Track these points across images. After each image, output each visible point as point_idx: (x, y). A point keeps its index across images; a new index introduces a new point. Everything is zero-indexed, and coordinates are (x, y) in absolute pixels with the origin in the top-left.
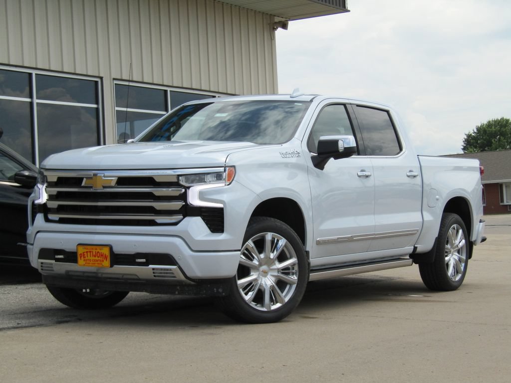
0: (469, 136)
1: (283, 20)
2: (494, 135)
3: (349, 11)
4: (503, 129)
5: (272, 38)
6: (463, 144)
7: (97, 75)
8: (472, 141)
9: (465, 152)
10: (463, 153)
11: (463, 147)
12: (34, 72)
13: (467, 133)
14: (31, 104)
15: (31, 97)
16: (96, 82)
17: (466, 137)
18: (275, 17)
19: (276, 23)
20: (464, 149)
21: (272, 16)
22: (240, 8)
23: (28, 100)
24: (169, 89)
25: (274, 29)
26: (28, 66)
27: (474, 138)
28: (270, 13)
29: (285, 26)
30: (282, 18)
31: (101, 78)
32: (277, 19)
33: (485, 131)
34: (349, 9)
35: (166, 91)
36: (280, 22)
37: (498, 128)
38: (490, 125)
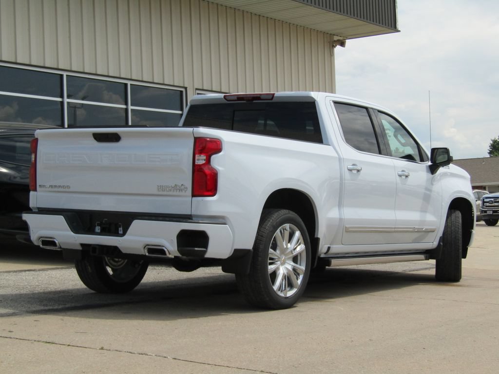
0: (495, 141)
1: (341, 38)
3: (399, 31)
5: (332, 54)
6: (489, 148)
7: (182, 85)
8: (497, 146)
9: (491, 156)
10: (489, 157)
11: (489, 151)
12: (129, 83)
13: (493, 139)
14: (126, 110)
15: (126, 104)
16: (181, 92)
17: (492, 142)
18: (335, 36)
19: (335, 41)
20: (490, 153)
21: (331, 35)
22: (304, 28)
23: (124, 107)
25: (334, 47)
26: (124, 77)
28: (330, 33)
30: (341, 37)
31: (186, 88)
32: (336, 38)
34: (399, 29)
36: (338, 41)
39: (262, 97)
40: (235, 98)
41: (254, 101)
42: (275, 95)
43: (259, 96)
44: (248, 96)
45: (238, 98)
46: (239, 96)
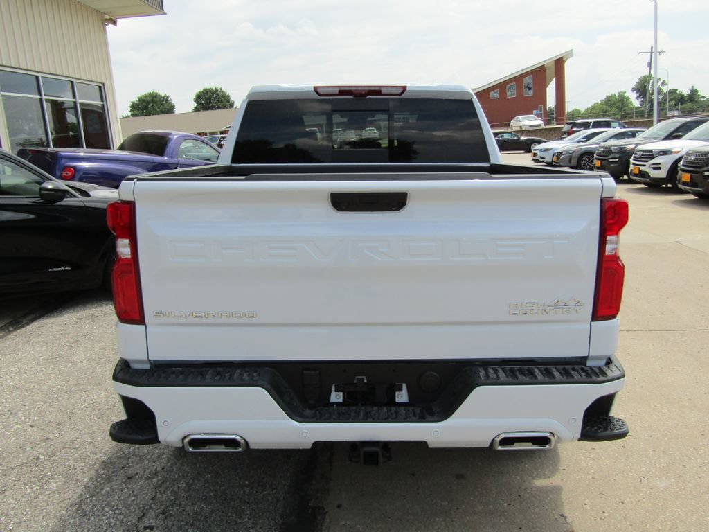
0: (133, 103)
1: (112, 17)
2: (149, 102)
3: (165, 14)
4: (155, 99)
5: (105, 32)
18: (106, 15)
19: (106, 19)
20: (131, 111)
21: (103, 13)
24: (40, 75)
25: (106, 25)
27: (136, 104)
28: (100, 11)
29: (114, 23)
30: (111, 15)
32: (107, 17)
33: (143, 100)
34: (166, 12)
35: (37, 77)
36: (110, 19)
37: (151, 98)
38: (146, 96)
39: (384, 91)
40: (337, 91)
41: (368, 97)
42: (407, 89)
43: (378, 89)
44: (360, 88)
45: (340, 91)
46: (343, 89)
